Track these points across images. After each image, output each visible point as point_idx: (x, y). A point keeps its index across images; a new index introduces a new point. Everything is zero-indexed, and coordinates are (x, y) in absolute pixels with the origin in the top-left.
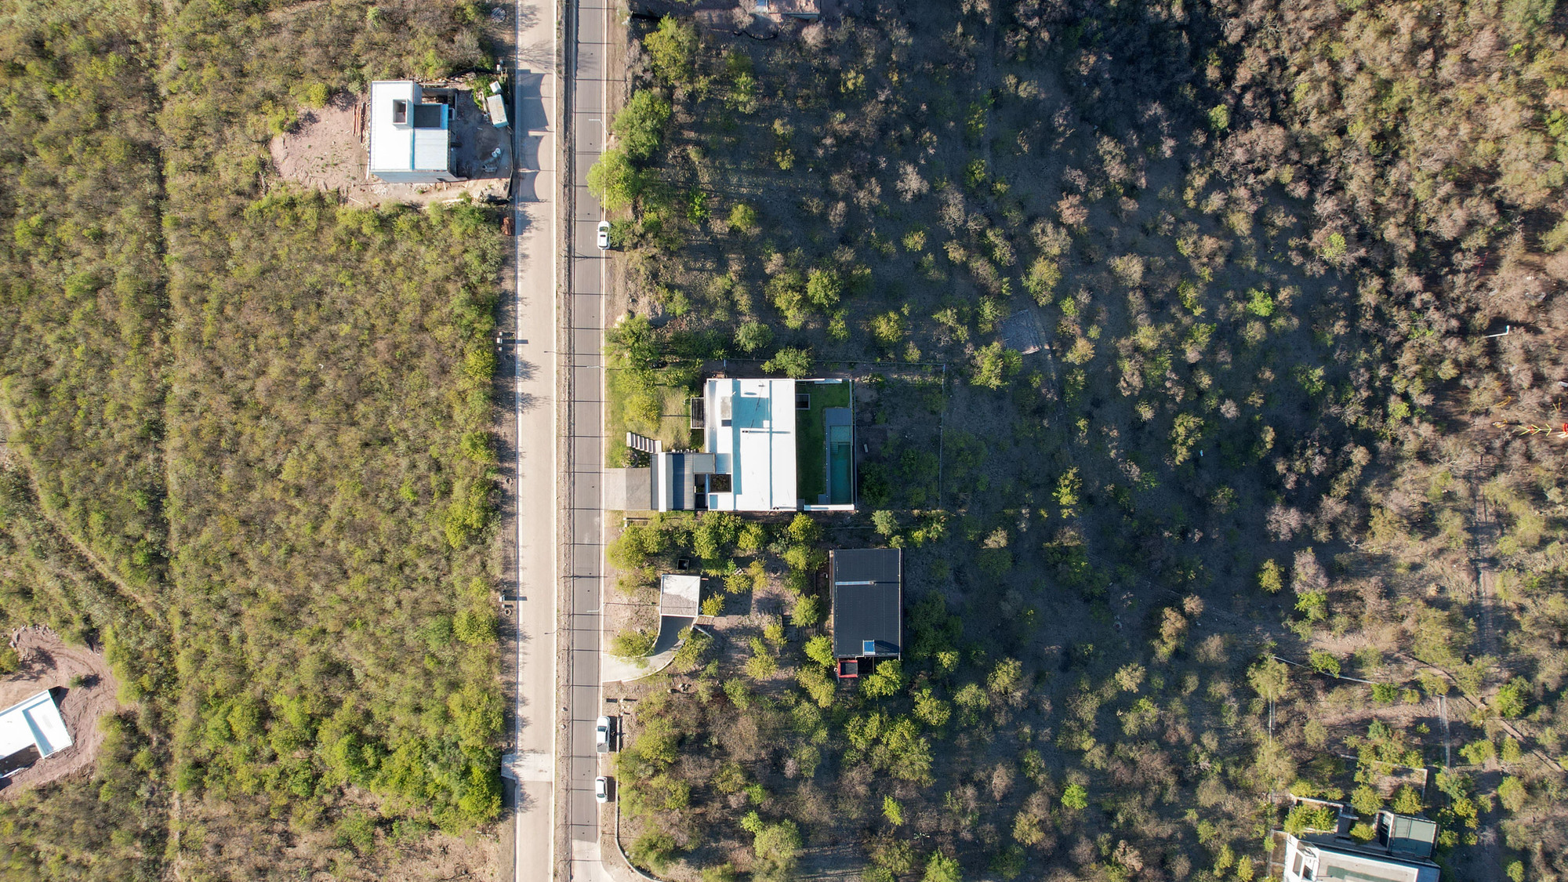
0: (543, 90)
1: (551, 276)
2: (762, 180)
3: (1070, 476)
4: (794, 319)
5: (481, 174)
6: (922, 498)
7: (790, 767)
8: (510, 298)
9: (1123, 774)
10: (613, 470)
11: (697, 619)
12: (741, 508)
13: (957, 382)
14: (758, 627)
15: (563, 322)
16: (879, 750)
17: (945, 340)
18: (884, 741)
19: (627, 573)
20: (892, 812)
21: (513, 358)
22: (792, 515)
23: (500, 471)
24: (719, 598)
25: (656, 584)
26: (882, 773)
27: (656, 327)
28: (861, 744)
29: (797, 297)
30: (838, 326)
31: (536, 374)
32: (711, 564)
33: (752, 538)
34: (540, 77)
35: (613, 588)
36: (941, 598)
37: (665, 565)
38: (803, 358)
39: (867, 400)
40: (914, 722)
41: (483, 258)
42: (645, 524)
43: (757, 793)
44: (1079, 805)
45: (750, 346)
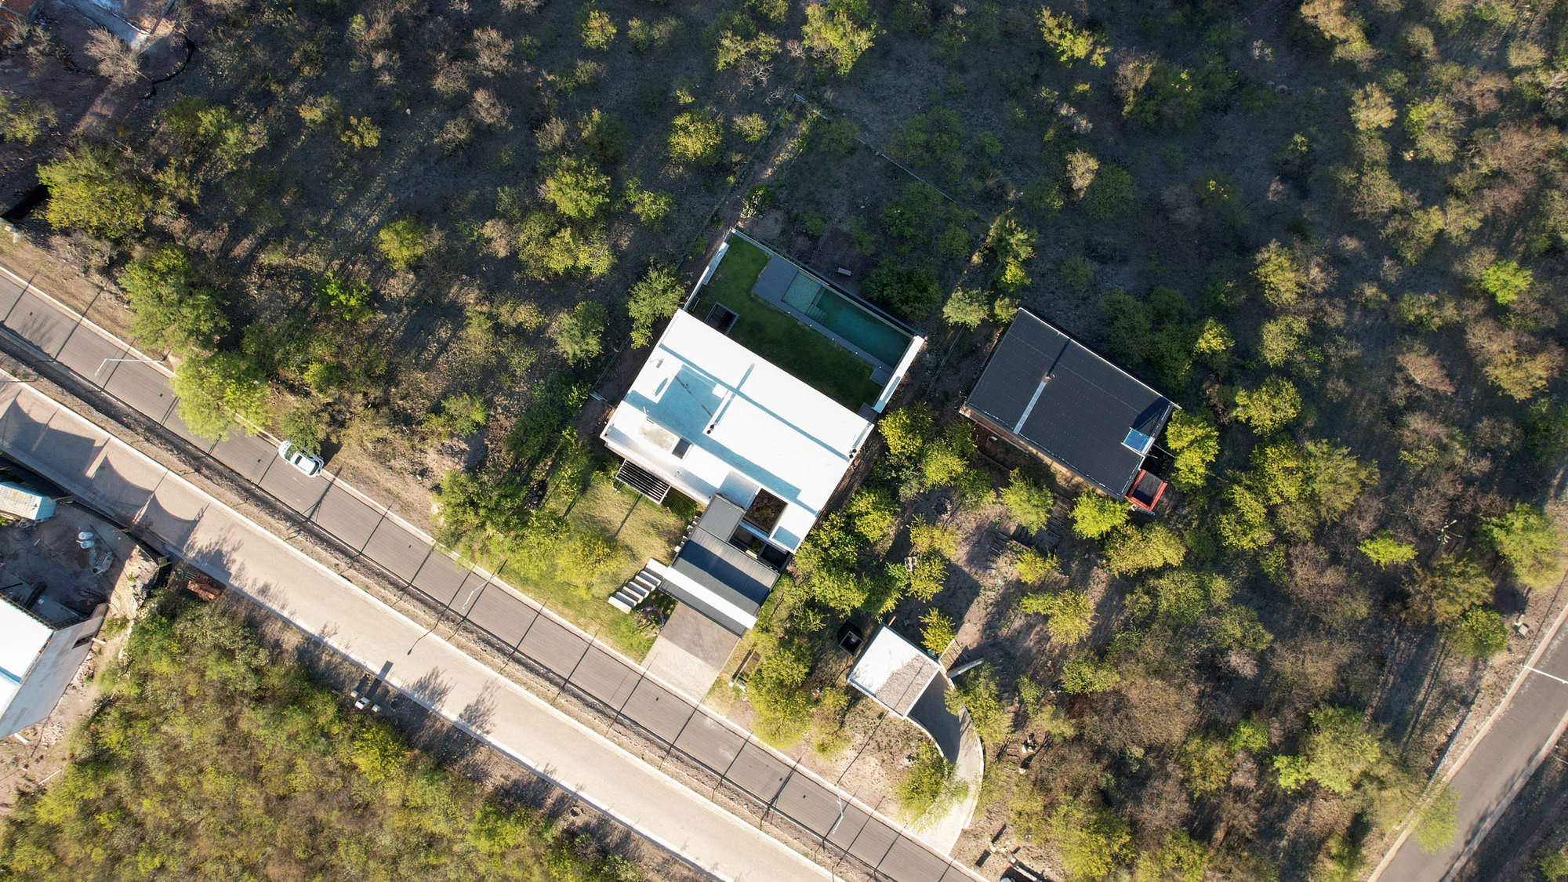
0: (38, 416)
1: (315, 571)
2: (376, 187)
3: (1051, 22)
4: (596, 259)
5: (109, 582)
6: (964, 235)
7: (1240, 662)
8: (312, 647)
9: (1508, 197)
10: (650, 656)
11: (941, 668)
12: (819, 505)
13: (829, 95)
14: (1008, 584)
15: (391, 594)
16: (1287, 515)
17: (761, 73)
18: (1278, 500)
19: (814, 731)
20: (1389, 552)
21: (402, 698)
22: (876, 435)
23: (553, 816)
24: (933, 617)
25: (855, 696)
26: (1321, 532)
27: (482, 464)
28: (1264, 537)
29: (566, 234)
30: (648, 205)
31: (444, 680)
32: (875, 598)
33: (875, 515)
34: (15, 409)
35: (821, 760)
36: (1120, 294)
37: (835, 665)
38: (658, 279)
39: (778, 229)
40: (1274, 441)
41: (227, 654)
42: (757, 657)
43: (1252, 736)
44: (1522, 281)
45: (593, 345)
